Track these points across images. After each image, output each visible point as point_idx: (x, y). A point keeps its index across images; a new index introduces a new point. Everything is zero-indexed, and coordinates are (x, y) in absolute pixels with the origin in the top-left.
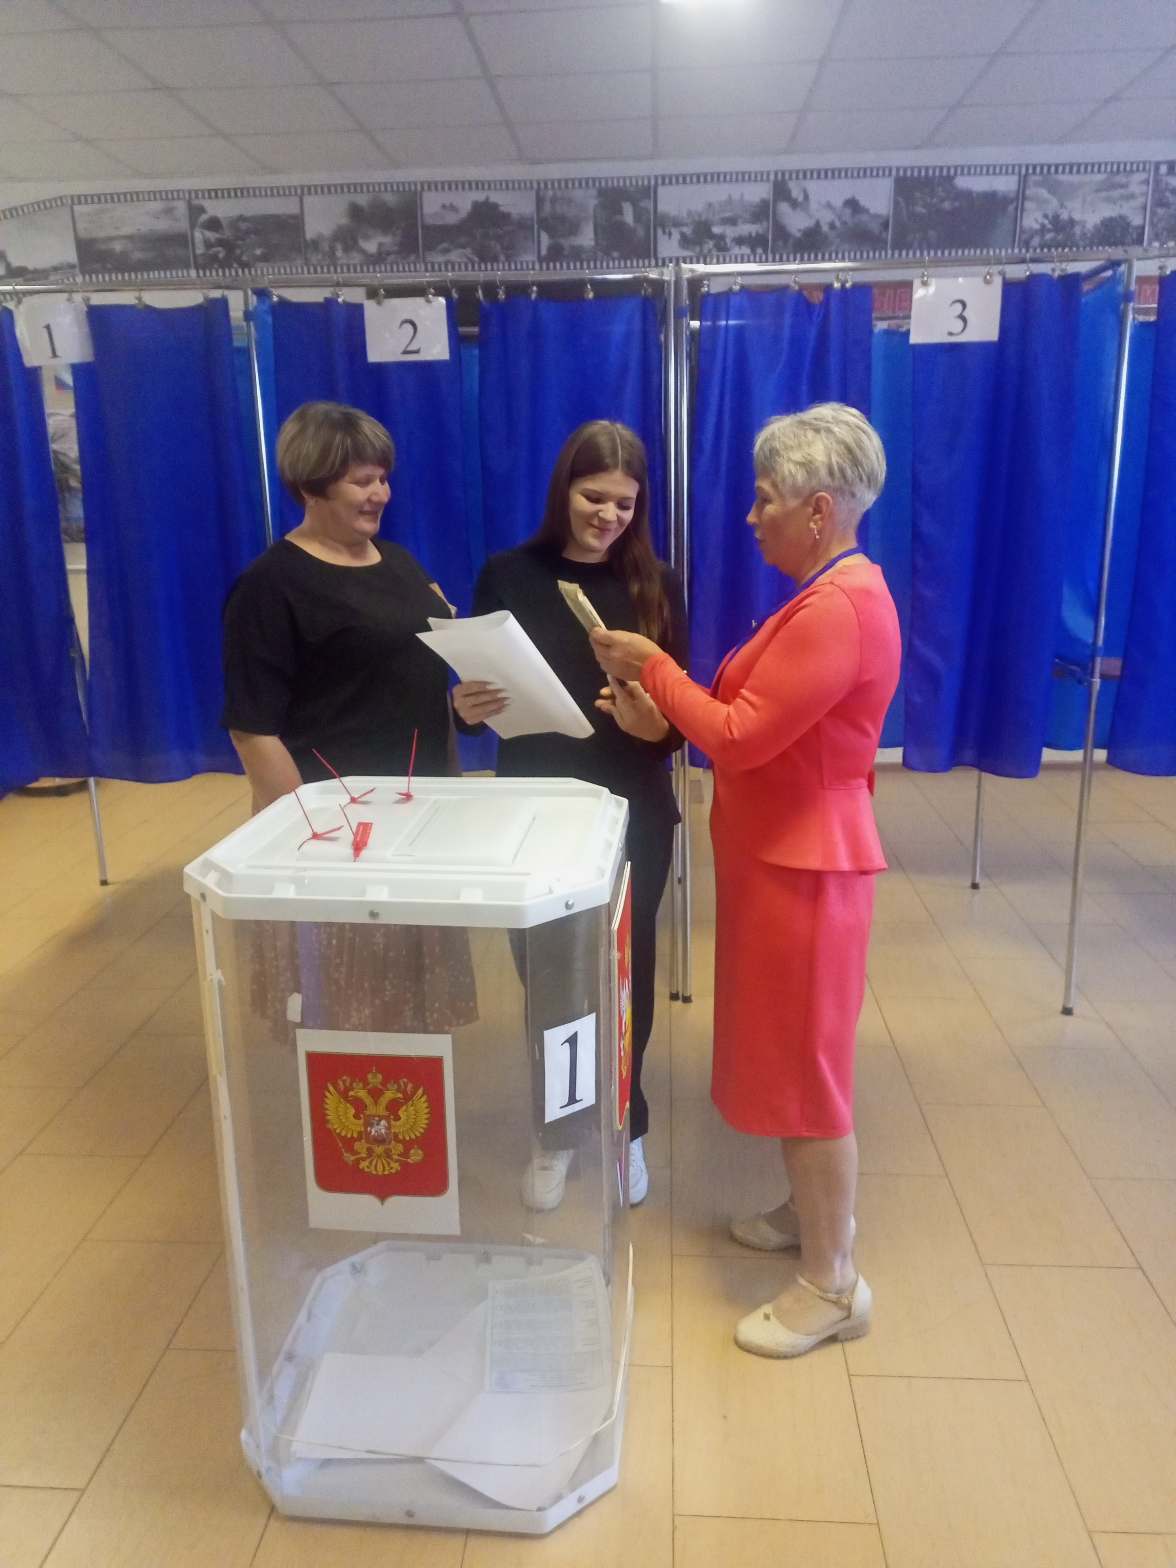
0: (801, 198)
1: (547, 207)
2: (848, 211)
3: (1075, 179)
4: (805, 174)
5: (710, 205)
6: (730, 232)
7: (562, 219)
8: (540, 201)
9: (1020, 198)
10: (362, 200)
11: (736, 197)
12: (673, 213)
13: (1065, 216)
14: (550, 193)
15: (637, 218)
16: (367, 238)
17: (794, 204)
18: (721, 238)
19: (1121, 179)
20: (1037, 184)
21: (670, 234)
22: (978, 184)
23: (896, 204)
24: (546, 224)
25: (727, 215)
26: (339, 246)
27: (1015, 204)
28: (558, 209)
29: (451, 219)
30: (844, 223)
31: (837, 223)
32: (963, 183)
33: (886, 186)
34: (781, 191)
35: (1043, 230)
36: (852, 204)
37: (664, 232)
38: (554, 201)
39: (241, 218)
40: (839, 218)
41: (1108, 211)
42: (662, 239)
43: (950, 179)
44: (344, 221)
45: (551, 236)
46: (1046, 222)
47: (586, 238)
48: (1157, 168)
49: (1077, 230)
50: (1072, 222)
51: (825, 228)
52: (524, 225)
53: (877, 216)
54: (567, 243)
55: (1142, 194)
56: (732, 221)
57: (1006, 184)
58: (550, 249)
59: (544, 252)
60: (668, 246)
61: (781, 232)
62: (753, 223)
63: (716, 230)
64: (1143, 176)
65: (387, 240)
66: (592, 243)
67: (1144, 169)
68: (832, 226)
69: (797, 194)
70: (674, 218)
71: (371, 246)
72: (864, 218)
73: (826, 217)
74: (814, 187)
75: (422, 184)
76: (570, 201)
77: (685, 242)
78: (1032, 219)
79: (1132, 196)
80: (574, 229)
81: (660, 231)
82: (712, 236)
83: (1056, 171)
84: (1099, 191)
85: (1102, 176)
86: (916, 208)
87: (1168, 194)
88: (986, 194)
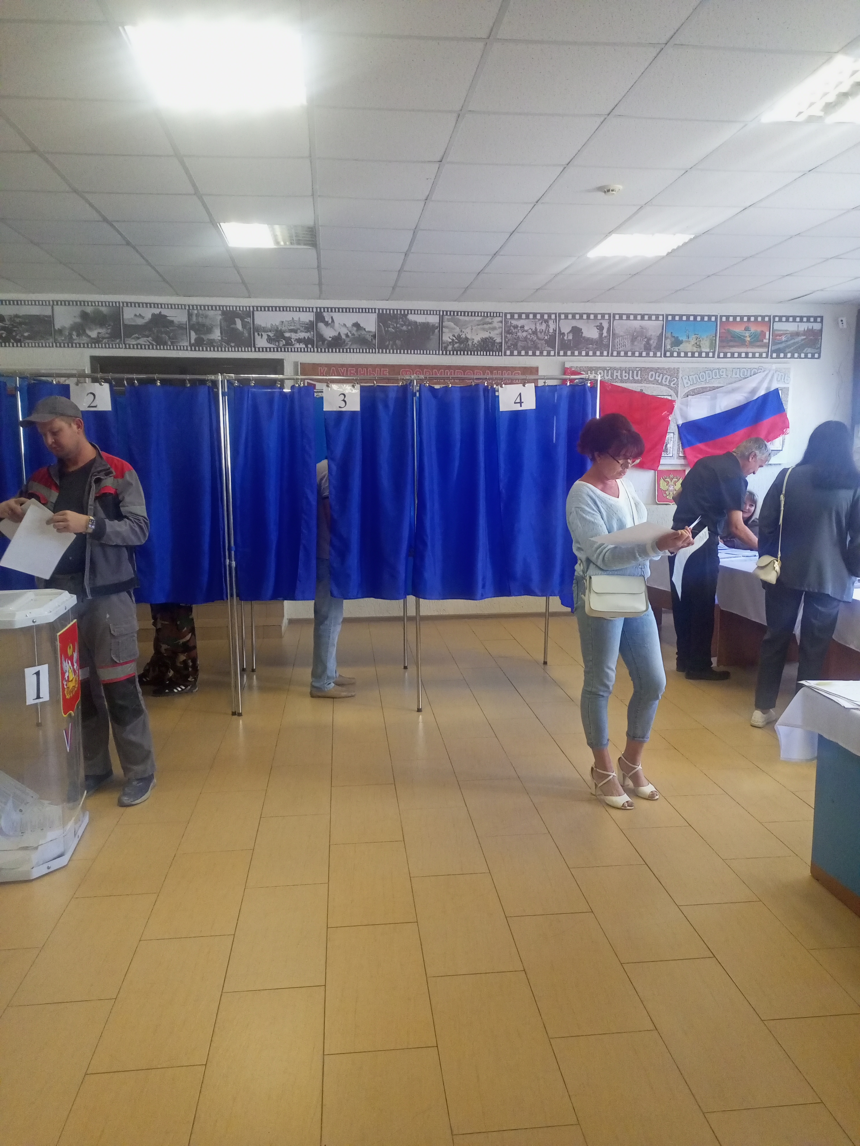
0: (330, 322)
1: (194, 319)
2: (355, 329)
3: (466, 318)
4: (332, 309)
5: (283, 322)
6: (294, 336)
7: (203, 325)
8: (190, 315)
9: (441, 326)
10: (89, 309)
11: (296, 319)
12: (263, 325)
13: (463, 336)
14: (196, 312)
15: (244, 326)
16: (91, 329)
17: (327, 324)
18: (290, 338)
19: (488, 320)
20: (449, 320)
21: (262, 335)
22: (420, 319)
23: (379, 326)
24: (192, 327)
25: (292, 328)
26: (74, 333)
27: (438, 329)
28: (200, 320)
29: (140, 322)
30: (353, 335)
31: (350, 334)
32: (411, 317)
33: (373, 317)
34: (319, 317)
35: (453, 342)
36: (357, 325)
37: (259, 334)
38: (197, 315)
39: (17, 316)
40: (350, 332)
41: (485, 335)
42: (258, 338)
43: (405, 316)
44: (78, 320)
45: (196, 334)
46: (455, 338)
47: (216, 335)
48: (506, 316)
49: (470, 343)
50: (467, 339)
51: (344, 337)
52: (181, 327)
53: (370, 332)
54: (205, 337)
55: (499, 328)
56: (295, 331)
57: (434, 320)
58: (196, 340)
59: (193, 341)
60: (261, 342)
61: (321, 338)
62: (306, 332)
63: (287, 335)
64: (500, 319)
65: (103, 331)
66: (220, 338)
67: (499, 316)
68: (347, 336)
69: (328, 319)
70: (263, 328)
71: (93, 334)
72: (363, 332)
73: (344, 331)
74: (336, 316)
75: (123, 303)
76: (206, 317)
77: (270, 340)
78: (447, 337)
79: (494, 329)
80: (209, 330)
81: (256, 334)
82: (285, 338)
83: (457, 315)
84: (478, 325)
85: (479, 318)
86: (389, 329)
87: (512, 328)
88: (424, 324)
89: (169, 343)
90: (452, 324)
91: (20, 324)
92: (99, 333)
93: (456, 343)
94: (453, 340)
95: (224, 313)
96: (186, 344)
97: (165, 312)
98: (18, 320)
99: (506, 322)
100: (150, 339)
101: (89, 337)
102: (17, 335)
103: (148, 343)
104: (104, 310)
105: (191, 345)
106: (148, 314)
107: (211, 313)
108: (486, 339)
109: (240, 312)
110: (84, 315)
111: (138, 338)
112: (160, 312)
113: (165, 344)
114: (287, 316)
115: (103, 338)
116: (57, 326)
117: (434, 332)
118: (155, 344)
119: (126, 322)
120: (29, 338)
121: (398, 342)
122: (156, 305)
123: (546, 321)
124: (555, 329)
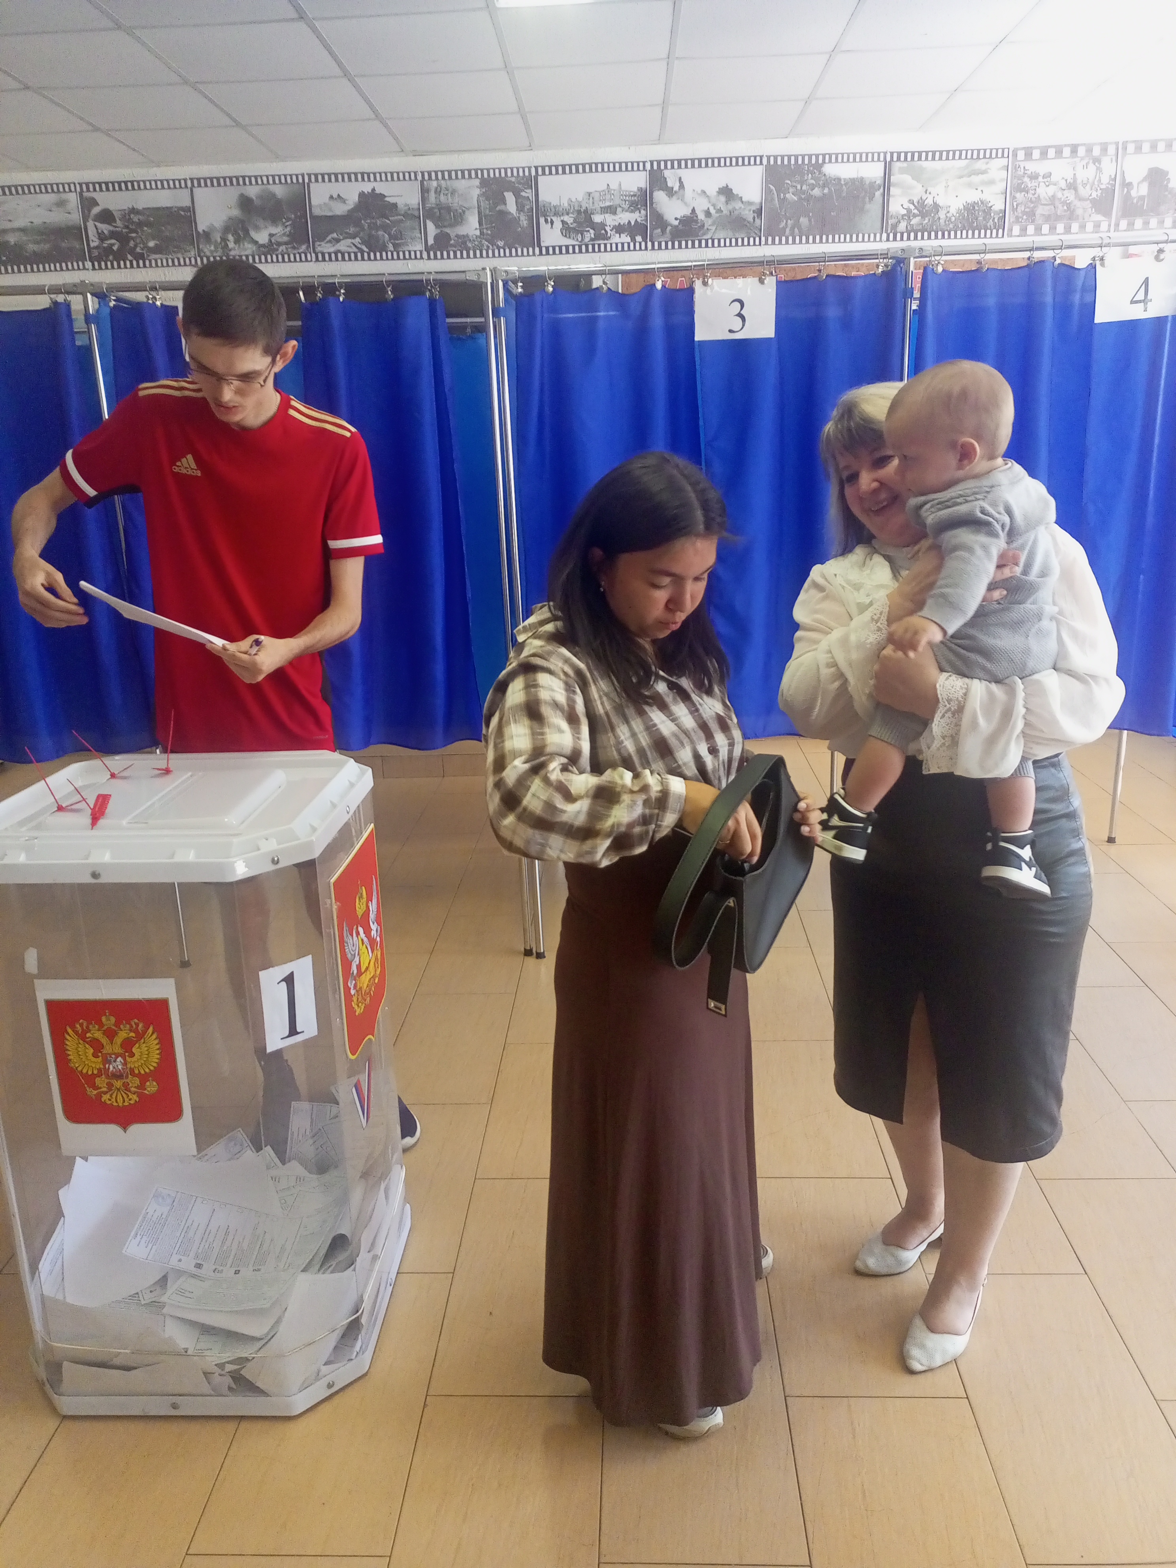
0: (676, 188)
1: (432, 197)
2: (723, 199)
3: (937, 165)
4: (680, 163)
5: (589, 194)
6: (611, 220)
7: (448, 209)
8: (424, 191)
9: (886, 184)
10: (252, 191)
11: (614, 186)
12: (555, 202)
13: (929, 201)
14: (434, 184)
15: (520, 208)
16: (257, 228)
17: (670, 192)
18: (603, 225)
19: (980, 165)
20: (902, 171)
21: (552, 222)
22: (846, 172)
23: (768, 191)
24: (430, 214)
25: (608, 204)
26: (231, 237)
27: (881, 190)
28: (442, 198)
29: (340, 209)
30: (719, 211)
31: (712, 211)
32: (830, 170)
33: (756, 174)
34: (657, 179)
35: (909, 215)
36: (726, 192)
37: (546, 221)
38: (438, 191)
39: (133, 211)
40: (714, 205)
41: (972, 196)
42: (544, 227)
43: (819, 166)
44: (236, 212)
45: (437, 226)
46: (912, 207)
47: (471, 226)
48: (1015, 155)
49: (942, 214)
50: (936, 207)
51: (701, 216)
52: (410, 215)
53: (750, 203)
54: (452, 232)
55: (1001, 180)
56: (611, 210)
57: (873, 172)
58: (436, 238)
59: (431, 241)
60: (551, 235)
61: (659, 220)
62: (632, 211)
63: (597, 218)
64: (1004, 161)
65: (277, 230)
66: (478, 233)
67: (1003, 156)
68: (708, 214)
69: (672, 182)
70: (555, 207)
71: (262, 237)
72: (738, 205)
73: (701, 206)
74: (688, 176)
75: (309, 175)
76: (453, 192)
77: (567, 230)
78: (898, 205)
79: (992, 182)
80: (459, 218)
81: (542, 220)
82: (593, 225)
83: (920, 159)
84: (961, 177)
85: (963, 163)
86: (787, 195)
87: (1026, 179)
88: (853, 181)
89: (391, 247)
90: (907, 178)
91: (140, 224)
92: (271, 235)
93: (915, 216)
94: (909, 211)
95: (484, 183)
96: (419, 246)
97: (381, 188)
98: (135, 218)
99: (1016, 168)
100: (357, 240)
101: (256, 242)
102: (136, 246)
103: (356, 250)
104: (279, 191)
105: (428, 250)
106: (352, 193)
107: (461, 185)
108: (974, 205)
109: (513, 179)
110: (245, 203)
111: (338, 241)
112: (373, 190)
113: (383, 248)
114: (597, 182)
115: (279, 244)
116: (202, 226)
117: (872, 198)
118: (365, 249)
119: (317, 212)
120: (157, 250)
121: (804, 221)
122: (365, 176)
123: (1097, 160)
124: (1113, 177)
